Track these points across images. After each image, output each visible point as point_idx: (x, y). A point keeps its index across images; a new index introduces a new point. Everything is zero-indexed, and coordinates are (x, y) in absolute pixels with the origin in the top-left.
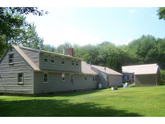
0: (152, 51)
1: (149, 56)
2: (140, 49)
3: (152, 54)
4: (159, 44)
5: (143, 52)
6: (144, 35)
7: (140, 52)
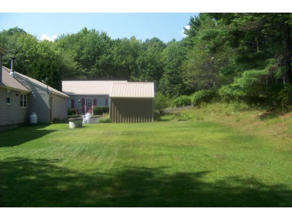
0: (103, 58)
1: (98, 67)
2: (83, 52)
3: (104, 64)
4: (116, 49)
5: (88, 59)
6: (86, 29)
7: (81, 58)
